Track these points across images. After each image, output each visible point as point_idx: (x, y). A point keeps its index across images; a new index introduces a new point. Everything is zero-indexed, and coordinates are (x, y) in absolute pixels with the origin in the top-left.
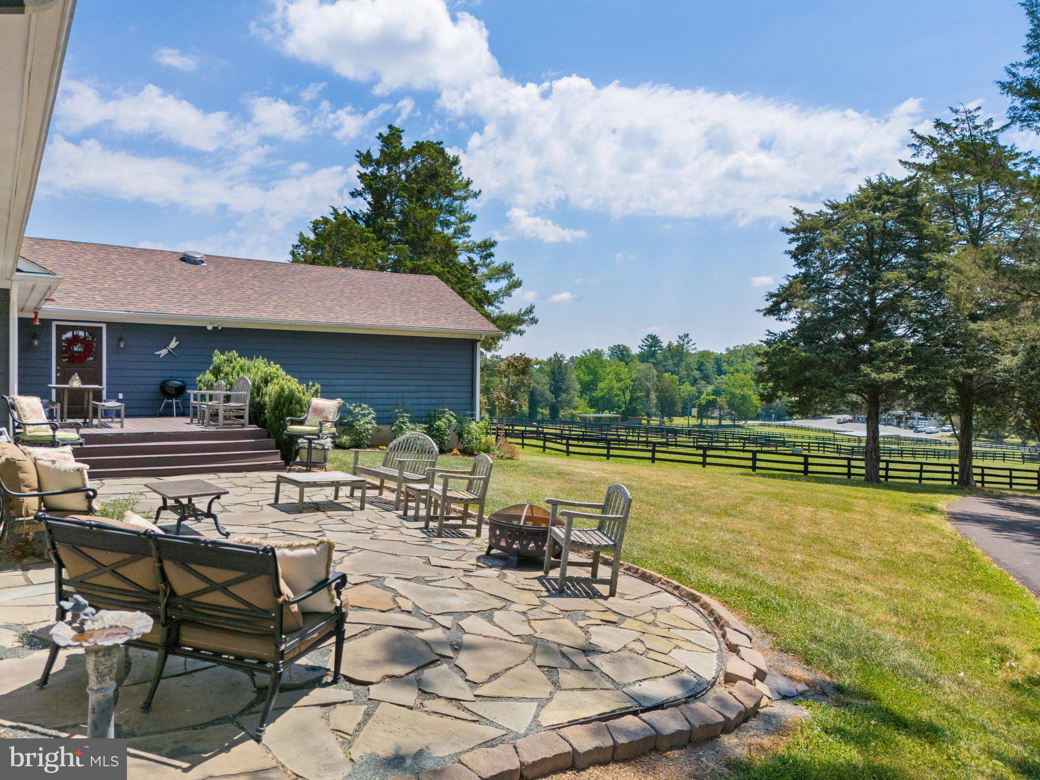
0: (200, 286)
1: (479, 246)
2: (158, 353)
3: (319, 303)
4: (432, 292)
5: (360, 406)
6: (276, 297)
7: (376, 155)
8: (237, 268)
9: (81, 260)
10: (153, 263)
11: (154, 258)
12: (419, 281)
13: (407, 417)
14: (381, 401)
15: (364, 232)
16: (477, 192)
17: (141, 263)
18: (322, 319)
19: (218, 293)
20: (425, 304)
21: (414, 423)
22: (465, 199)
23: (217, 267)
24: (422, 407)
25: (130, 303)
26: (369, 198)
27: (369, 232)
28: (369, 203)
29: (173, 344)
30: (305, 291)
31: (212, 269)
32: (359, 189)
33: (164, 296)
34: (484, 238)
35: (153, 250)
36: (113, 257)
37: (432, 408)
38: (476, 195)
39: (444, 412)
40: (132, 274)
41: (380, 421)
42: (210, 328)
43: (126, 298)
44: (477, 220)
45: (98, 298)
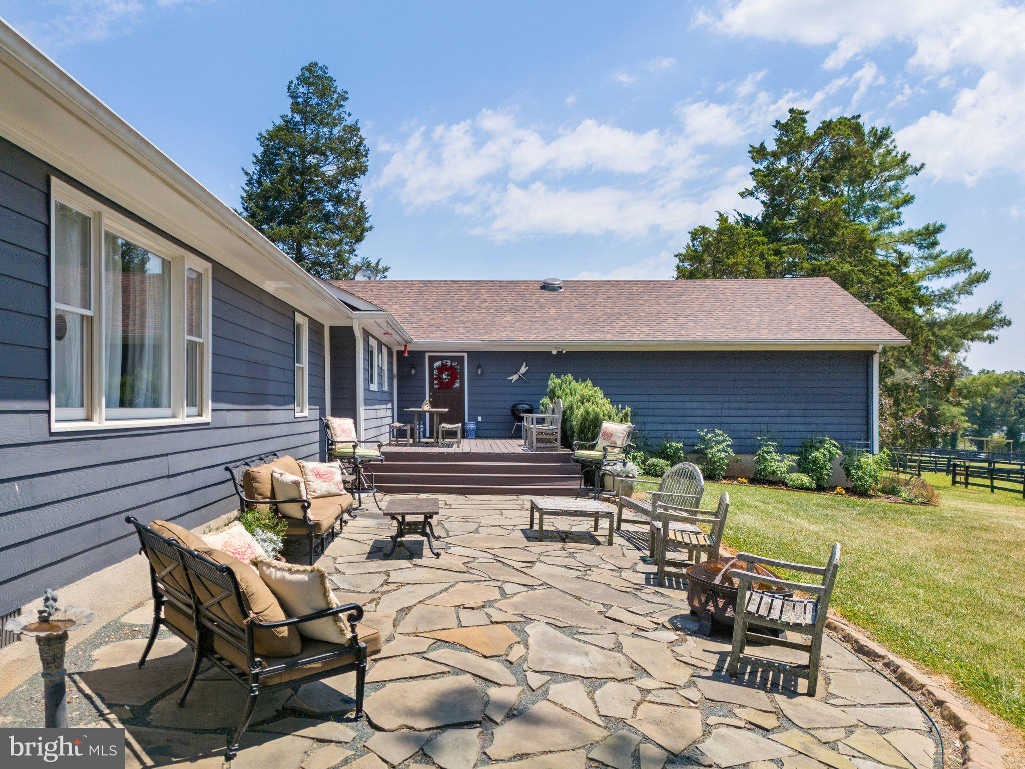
0: (553, 311)
1: (919, 234)
2: (511, 378)
3: (671, 320)
4: (818, 297)
5: (713, 431)
6: (625, 318)
7: (771, 146)
8: (593, 291)
9: (456, 296)
10: (515, 293)
11: (517, 289)
12: (803, 285)
13: (773, 446)
14: (742, 427)
15: (753, 236)
16: (918, 167)
17: (505, 294)
18: (670, 337)
19: (568, 318)
20: (805, 311)
21: (781, 453)
22: (901, 177)
23: (573, 292)
24: (797, 435)
25: (486, 333)
26: (763, 196)
27: (759, 235)
28: (763, 202)
29: (523, 369)
30: (659, 308)
31: (567, 294)
32: (750, 188)
33: (517, 324)
34: (924, 224)
35: (518, 282)
36: (483, 291)
37: (809, 436)
38: (916, 171)
39: (822, 442)
40: (495, 306)
41: (739, 448)
42: (554, 352)
43: (484, 328)
44: (915, 202)
45: (461, 330)
